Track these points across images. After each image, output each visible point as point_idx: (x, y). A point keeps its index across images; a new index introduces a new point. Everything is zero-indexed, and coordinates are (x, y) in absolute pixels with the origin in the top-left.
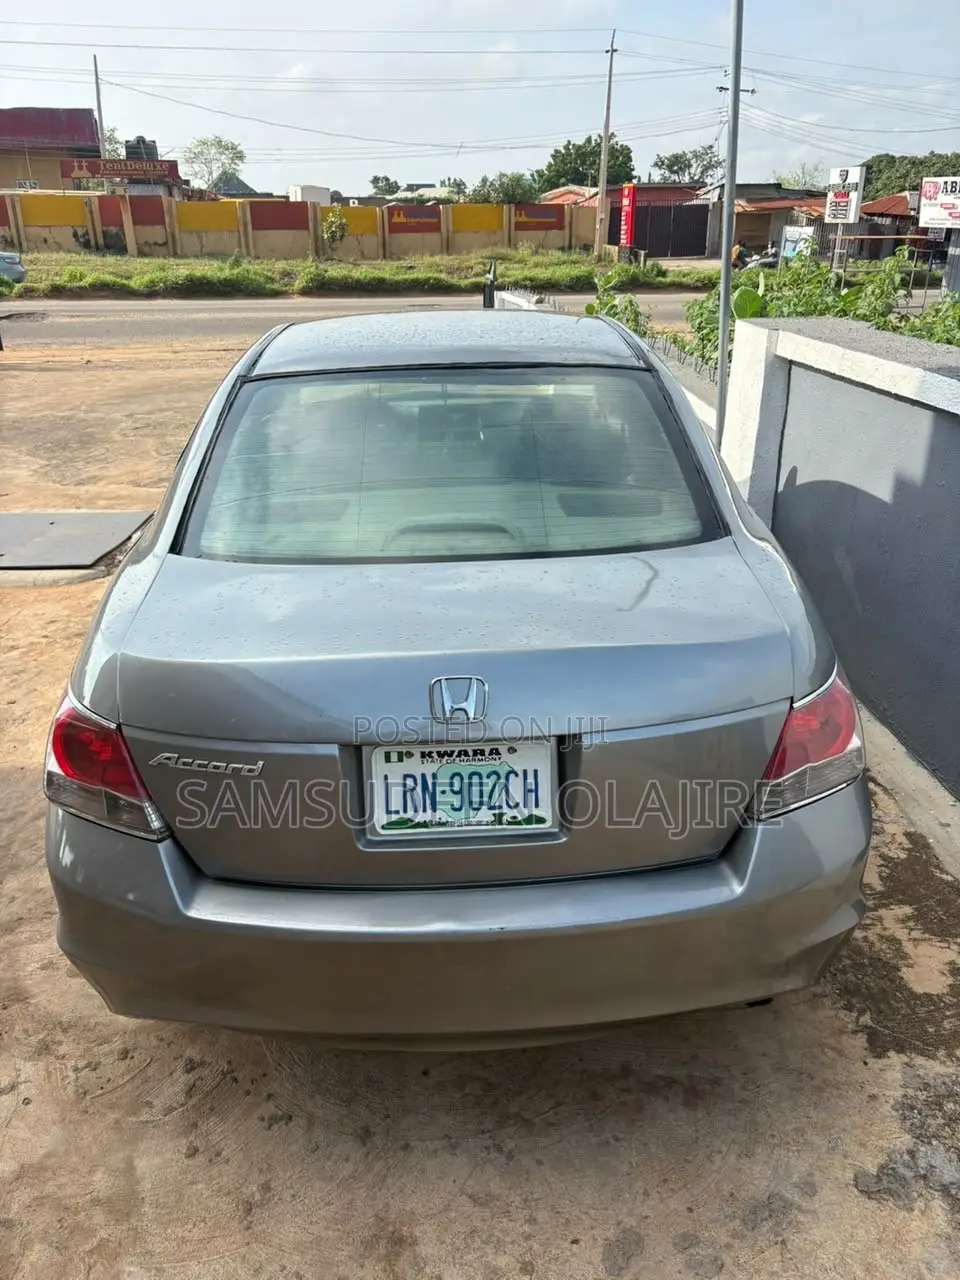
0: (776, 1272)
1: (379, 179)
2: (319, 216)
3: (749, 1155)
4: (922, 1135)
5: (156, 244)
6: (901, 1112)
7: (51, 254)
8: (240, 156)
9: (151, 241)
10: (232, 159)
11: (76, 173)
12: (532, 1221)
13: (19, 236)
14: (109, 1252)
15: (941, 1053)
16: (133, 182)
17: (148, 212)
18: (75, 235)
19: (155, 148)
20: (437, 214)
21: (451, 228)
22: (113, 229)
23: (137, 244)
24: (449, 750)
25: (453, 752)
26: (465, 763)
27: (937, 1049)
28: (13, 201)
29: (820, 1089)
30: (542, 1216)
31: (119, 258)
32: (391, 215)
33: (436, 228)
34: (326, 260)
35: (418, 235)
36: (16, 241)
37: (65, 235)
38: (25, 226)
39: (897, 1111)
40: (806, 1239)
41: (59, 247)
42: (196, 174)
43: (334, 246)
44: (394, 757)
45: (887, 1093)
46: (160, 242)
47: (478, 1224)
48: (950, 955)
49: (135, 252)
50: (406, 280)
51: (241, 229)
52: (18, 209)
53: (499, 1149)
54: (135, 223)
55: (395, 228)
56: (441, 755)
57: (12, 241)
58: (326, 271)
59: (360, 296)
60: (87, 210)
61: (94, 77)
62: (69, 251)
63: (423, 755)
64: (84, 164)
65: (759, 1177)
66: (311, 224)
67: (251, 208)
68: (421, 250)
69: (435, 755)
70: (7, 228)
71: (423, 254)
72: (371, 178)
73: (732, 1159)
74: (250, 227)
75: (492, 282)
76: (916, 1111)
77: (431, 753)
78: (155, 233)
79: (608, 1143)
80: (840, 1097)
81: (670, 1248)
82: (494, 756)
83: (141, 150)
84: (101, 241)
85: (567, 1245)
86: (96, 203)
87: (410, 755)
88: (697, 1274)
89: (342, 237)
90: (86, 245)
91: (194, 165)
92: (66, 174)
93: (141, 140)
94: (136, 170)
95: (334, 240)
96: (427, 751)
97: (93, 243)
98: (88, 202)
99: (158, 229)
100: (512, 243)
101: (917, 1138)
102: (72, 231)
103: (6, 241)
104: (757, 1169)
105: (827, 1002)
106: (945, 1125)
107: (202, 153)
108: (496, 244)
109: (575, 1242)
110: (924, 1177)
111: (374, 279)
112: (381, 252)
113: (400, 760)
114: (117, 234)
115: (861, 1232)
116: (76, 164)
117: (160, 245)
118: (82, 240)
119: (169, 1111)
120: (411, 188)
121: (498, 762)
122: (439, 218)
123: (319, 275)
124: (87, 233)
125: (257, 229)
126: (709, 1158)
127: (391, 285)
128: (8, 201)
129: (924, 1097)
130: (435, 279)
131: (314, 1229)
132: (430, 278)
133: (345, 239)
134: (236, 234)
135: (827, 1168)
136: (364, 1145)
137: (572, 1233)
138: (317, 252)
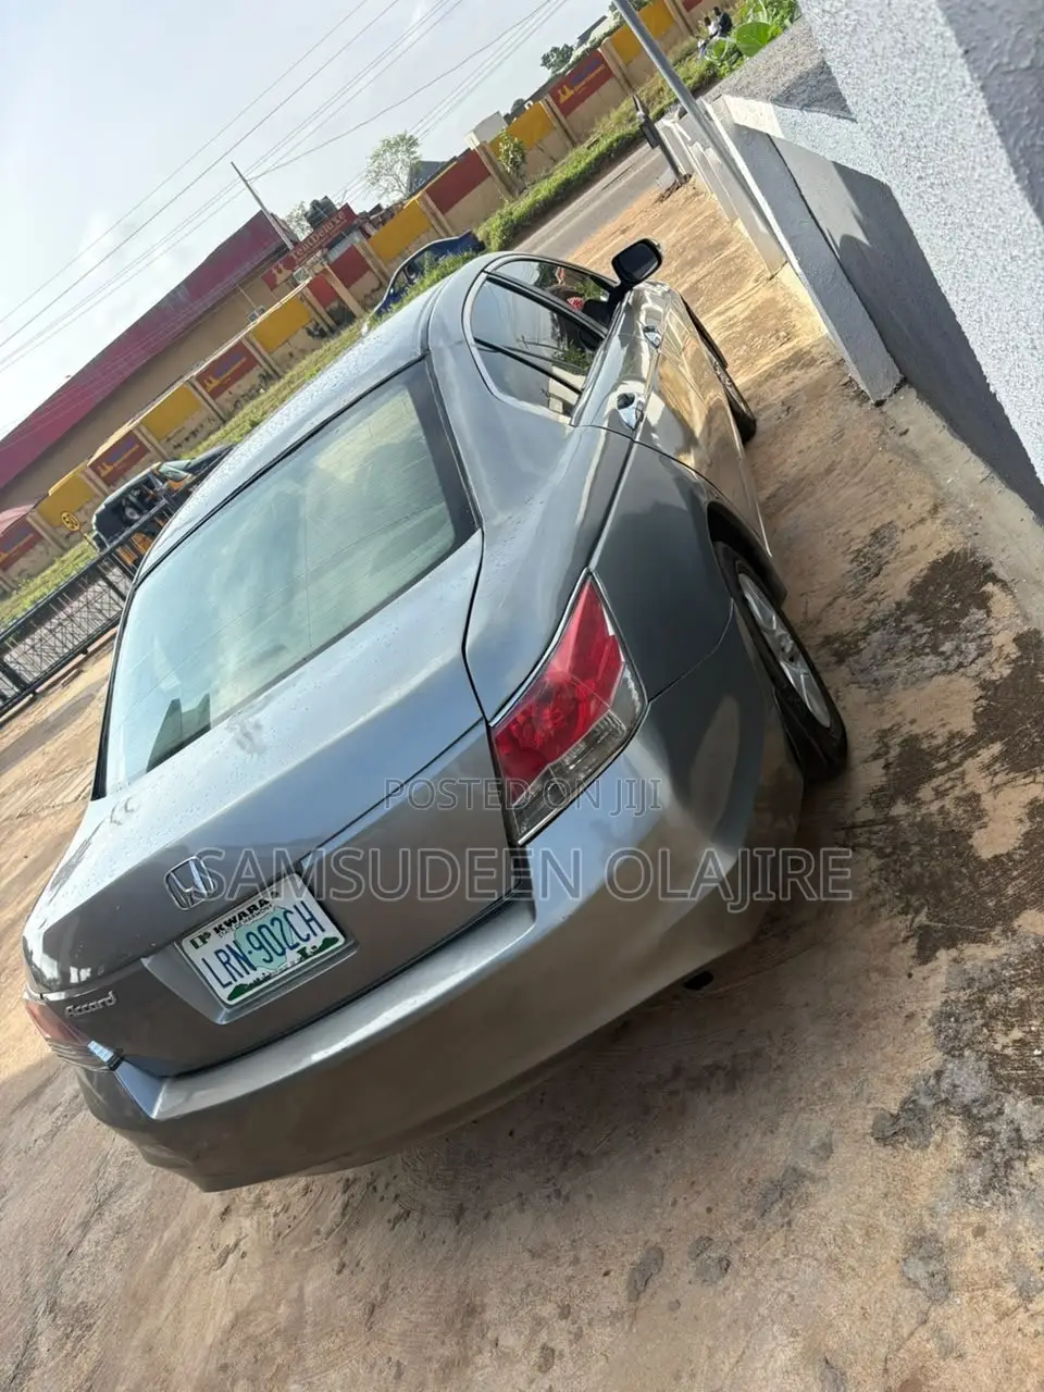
0: (777, 1259)
1: (548, 56)
2: (492, 154)
3: (772, 1130)
4: (953, 1051)
5: (373, 291)
6: (937, 1025)
7: (301, 364)
8: (412, 142)
9: (368, 292)
10: (408, 150)
11: (280, 278)
12: (576, 1261)
13: (270, 366)
14: (281, 1376)
15: (996, 933)
16: (331, 247)
17: (351, 268)
18: (310, 333)
19: (330, 202)
20: (601, 60)
21: (621, 63)
22: (335, 305)
23: (359, 302)
24: (231, 917)
25: (234, 918)
26: (249, 923)
27: (992, 927)
28: (248, 340)
29: (857, 1026)
30: (584, 1254)
31: (351, 327)
32: (556, 98)
33: (607, 74)
34: (521, 193)
35: (594, 96)
36: (270, 372)
37: (302, 339)
38: (270, 353)
39: (934, 1025)
40: (812, 1213)
41: (304, 352)
42: (387, 189)
43: (522, 173)
44: (199, 942)
45: (927, 1005)
46: (376, 287)
47: (534, 1277)
48: (1035, 791)
49: (362, 311)
50: (590, 163)
51: (433, 222)
52: (258, 345)
53: (558, 1193)
54: (347, 285)
55: (567, 109)
56: (229, 924)
57: (268, 374)
58: (511, 214)
59: (555, 214)
60: (305, 303)
61: (242, 182)
62: (313, 350)
63: (217, 930)
64: (281, 266)
65: (779, 1152)
66: (489, 168)
67: (430, 195)
68: (603, 111)
69: (224, 926)
70: (258, 367)
71: (609, 113)
72: (541, 62)
73: (757, 1139)
74: (439, 214)
75: (646, 117)
76: (952, 1019)
77: (220, 926)
78: (367, 282)
79: (650, 1157)
80: (877, 1027)
81: (686, 1258)
82: (265, 906)
83: (321, 213)
84: (330, 321)
85: (600, 1278)
86: (308, 292)
87: (209, 935)
88: (705, 1281)
89: (523, 157)
90: (323, 335)
91: (381, 183)
92: (273, 286)
93: (315, 204)
94: (321, 238)
95: (518, 167)
96: (217, 926)
97: (326, 329)
98: (302, 297)
99: (368, 275)
100: (692, 27)
101: (948, 1053)
102: (305, 330)
103: (264, 377)
104: (778, 1143)
105: (884, 912)
106: (983, 1026)
107: (380, 166)
108: (675, 43)
109: (606, 1274)
110: (946, 1102)
111: (560, 186)
112: (568, 143)
113: (205, 942)
114: (339, 306)
115: (869, 1190)
116: (275, 271)
117: (378, 289)
118: (317, 333)
119: (329, 1234)
120: (584, 38)
121: (271, 909)
122: (603, 61)
123: (506, 223)
124: (318, 324)
125: (447, 211)
126: (736, 1145)
127: (578, 179)
128: (246, 343)
129: (966, 998)
130: (617, 140)
131: (413, 1317)
132: (611, 144)
133: (528, 158)
134: (432, 229)
135: (847, 1122)
136: (458, 1222)
137: (606, 1265)
138: (510, 191)
